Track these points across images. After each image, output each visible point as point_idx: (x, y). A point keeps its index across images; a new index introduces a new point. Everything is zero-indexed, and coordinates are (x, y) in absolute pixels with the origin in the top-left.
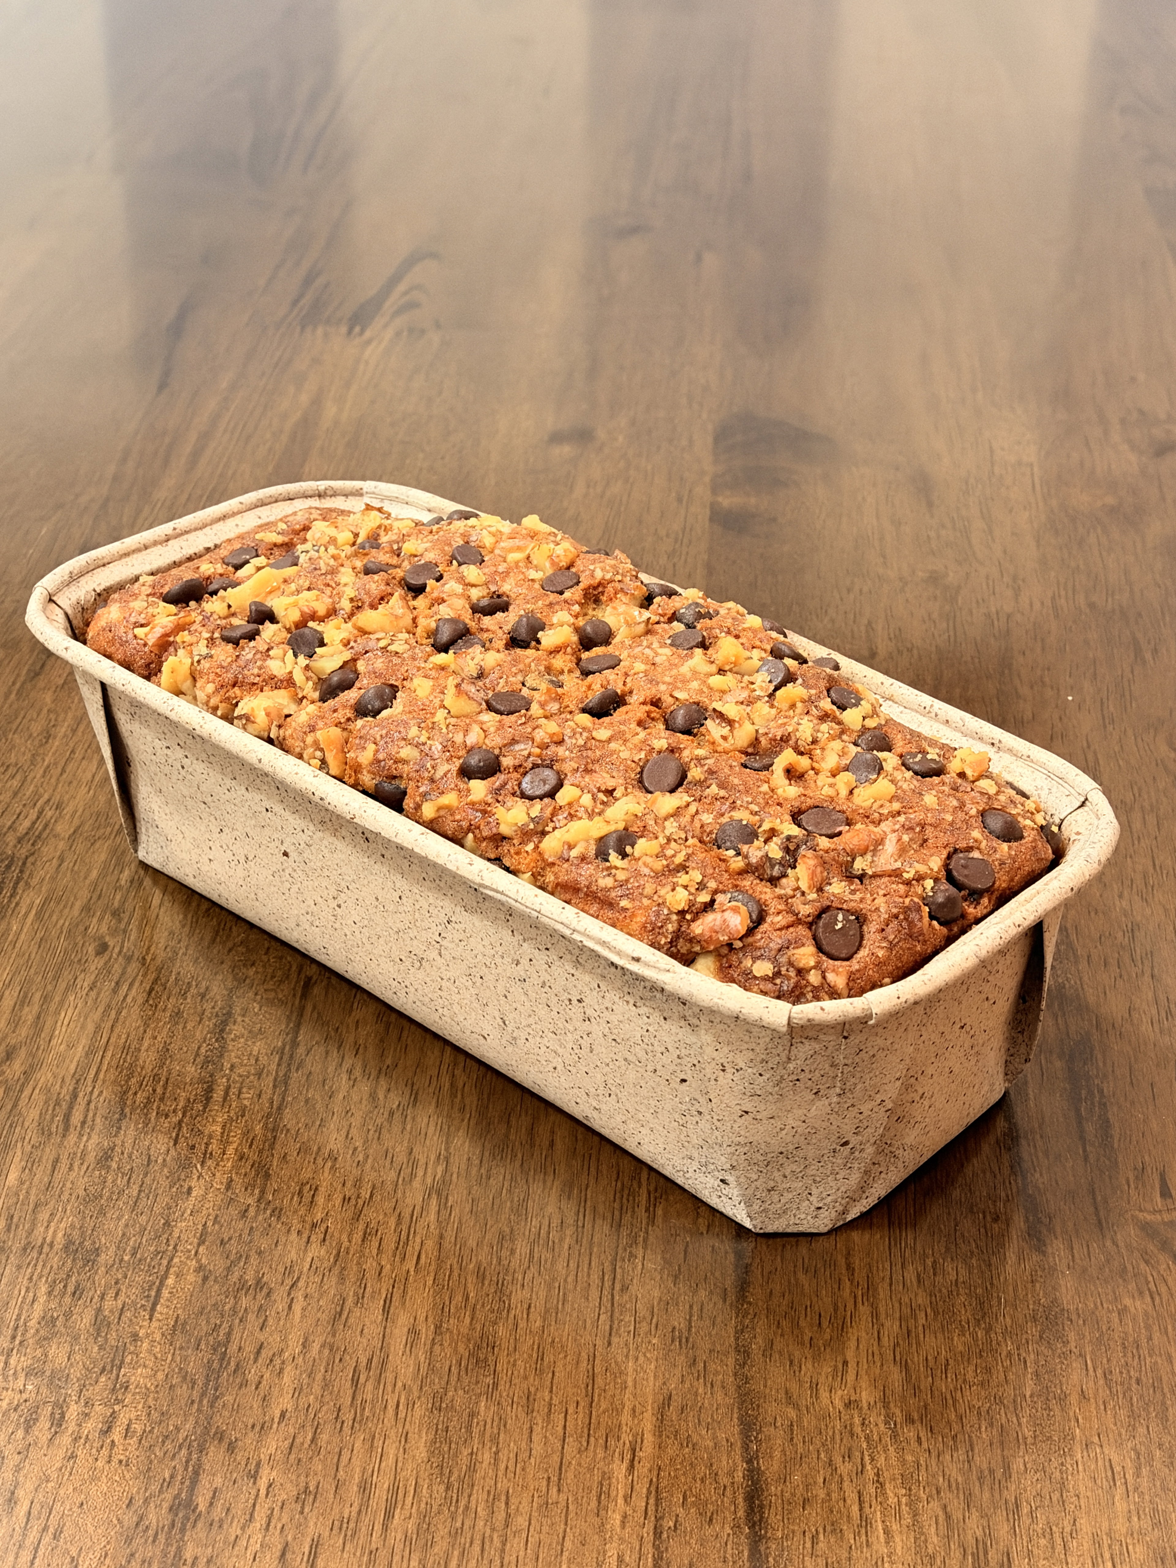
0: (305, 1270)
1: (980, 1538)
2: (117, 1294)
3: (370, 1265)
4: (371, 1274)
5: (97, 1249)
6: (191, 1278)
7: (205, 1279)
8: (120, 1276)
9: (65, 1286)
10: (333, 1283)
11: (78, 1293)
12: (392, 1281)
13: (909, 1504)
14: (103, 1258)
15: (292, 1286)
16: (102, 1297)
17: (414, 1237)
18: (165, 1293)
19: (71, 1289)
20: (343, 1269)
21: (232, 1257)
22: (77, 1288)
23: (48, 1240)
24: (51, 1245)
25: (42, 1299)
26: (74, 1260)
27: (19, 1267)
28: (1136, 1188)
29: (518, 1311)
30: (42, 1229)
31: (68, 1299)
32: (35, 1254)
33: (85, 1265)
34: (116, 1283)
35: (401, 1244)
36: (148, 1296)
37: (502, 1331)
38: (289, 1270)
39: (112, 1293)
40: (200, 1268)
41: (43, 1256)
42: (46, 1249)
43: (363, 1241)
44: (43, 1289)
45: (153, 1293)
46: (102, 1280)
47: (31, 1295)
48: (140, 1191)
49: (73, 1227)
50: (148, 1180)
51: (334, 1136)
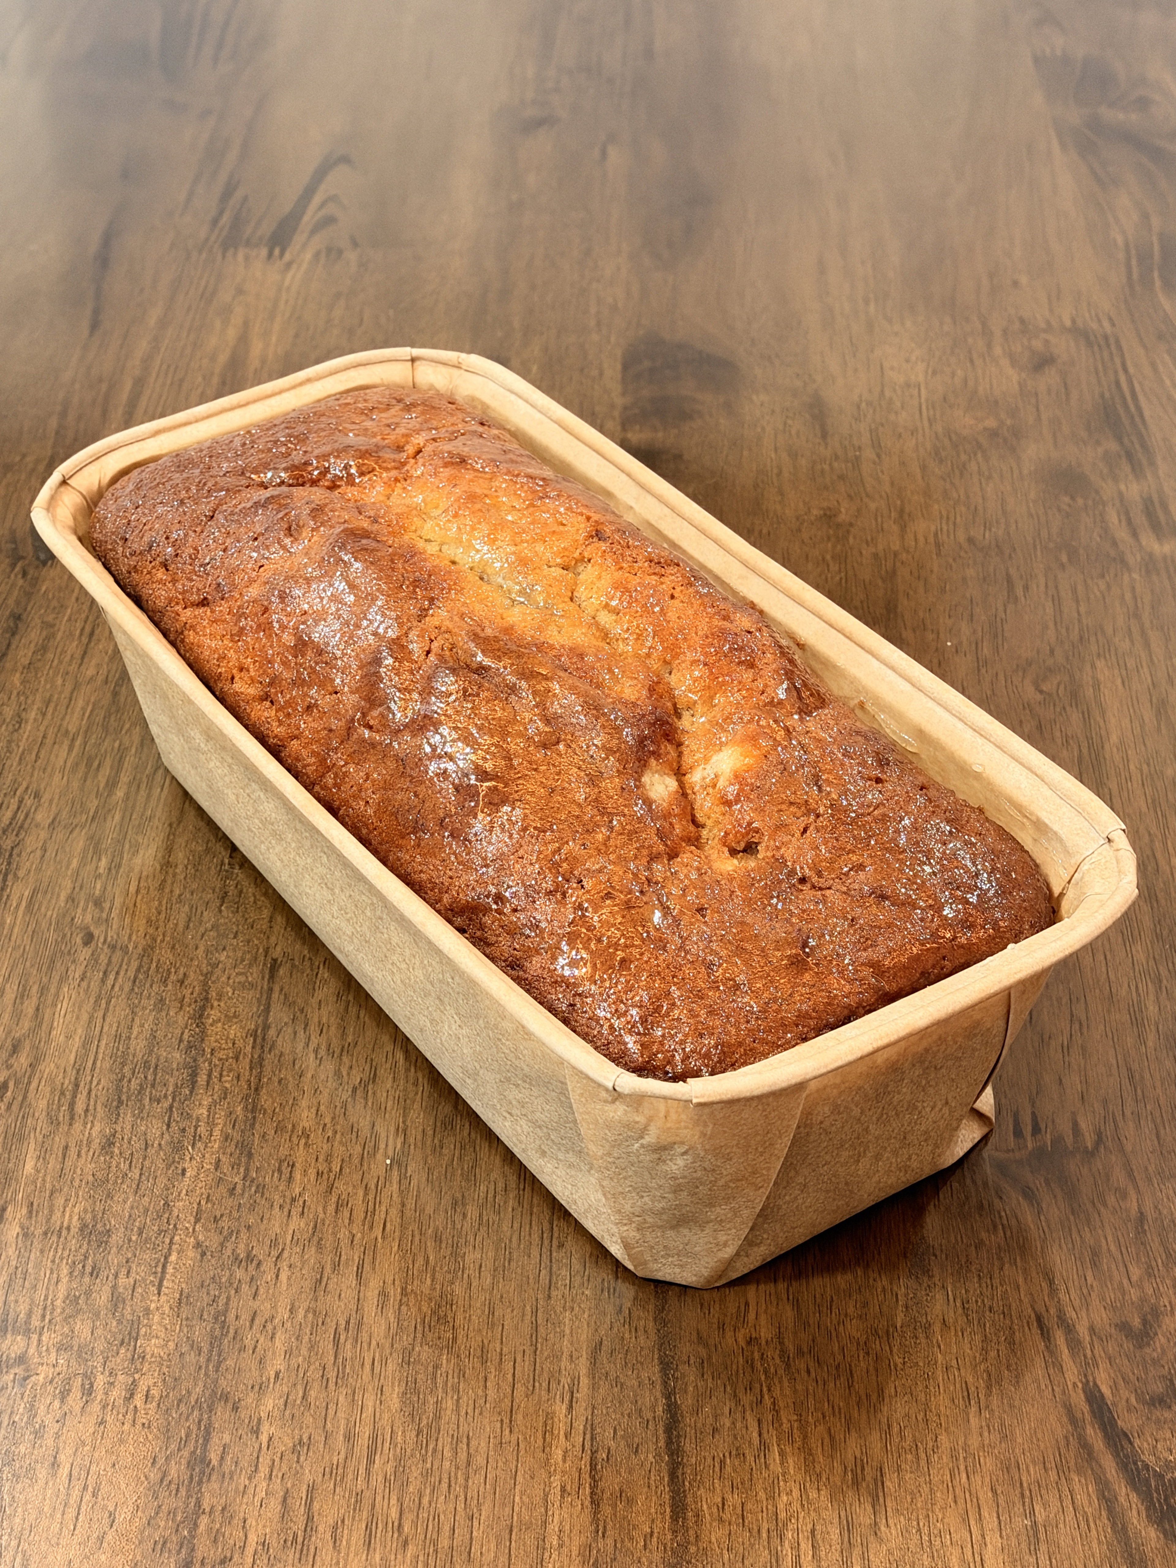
0: (288, 1242)
1: (858, 1456)
2: (129, 1272)
3: (344, 1234)
4: (345, 1243)
5: (109, 1231)
6: (191, 1253)
7: (203, 1254)
8: (130, 1255)
9: (84, 1267)
10: (313, 1252)
11: (95, 1272)
12: (362, 1249)
13: (800, 1428)
14: (114, 1239)
15: (278, 1257)
16: (116, 1276)
18: (170, 1269)
19: (88, 1269)
20: (321, 1239)
21: (225, 1233)
22: (93, 1269)
23: (65, 1224)
24: (68, 1229)
25: (65, 1280)
26: (89, 1241)
27: (42, 1251)
29: (472, 1271)
30: (59, 1215)
31: (87, 1279)
32: (54, 1238)
33: (99, 1246)
34: (127, 1262)
35: (369, 1213)
36: (155, 1273)
37: (458, 1289)
38: (274, 1243)
39: (124, 1271)
40: (198, 1245)
41: (62, 1241)
42: (64, 1232)
43: (336, 1212)
44: (65, 1271)
45: (159, 1269)
46: (114, 1259)
47: (55, 1276)
48: (141, 1174)
49: (85, 1211)
50: (147, 1163)
51: (305, 1114)
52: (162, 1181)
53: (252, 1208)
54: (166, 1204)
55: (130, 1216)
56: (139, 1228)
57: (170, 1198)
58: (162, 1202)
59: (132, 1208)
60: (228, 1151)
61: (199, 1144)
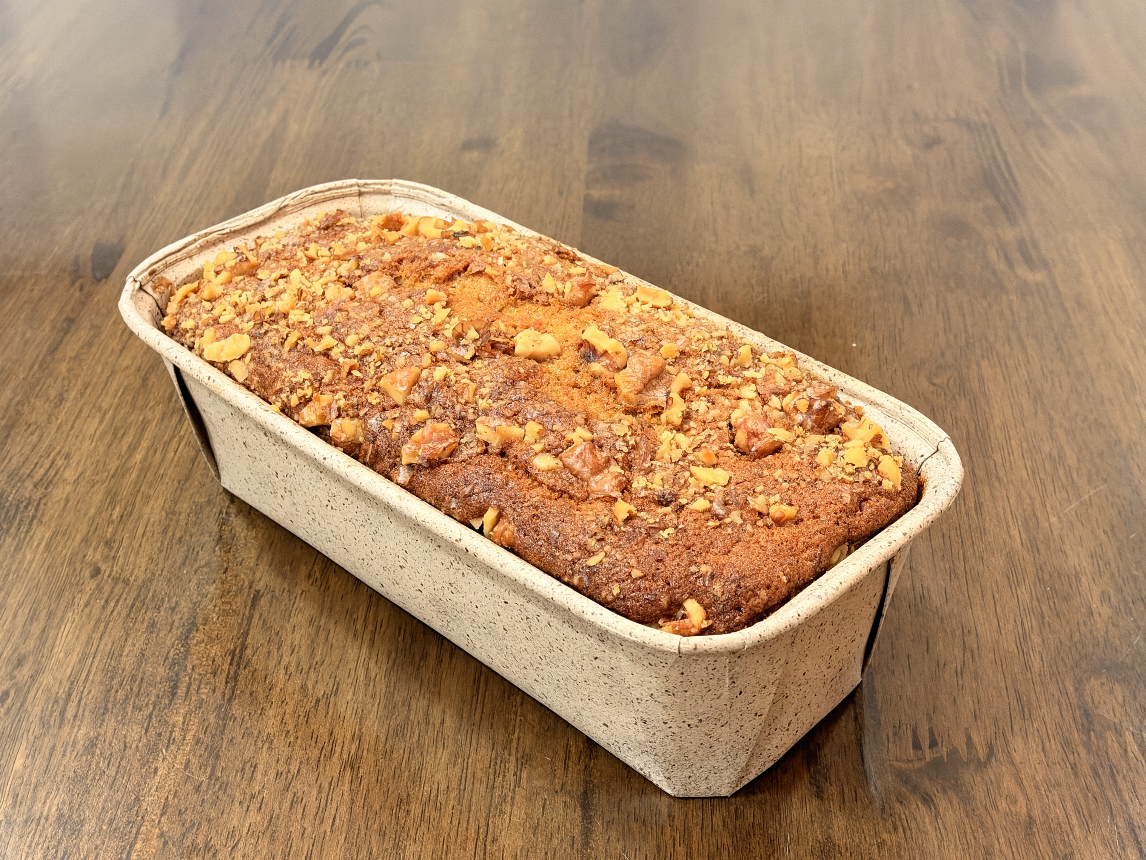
0: (244, 833)
3: (296, 827)
4: (296, 836)
5: (82, 821)
6: (154, 842)
7: (165, 843)
8: (99, 842)
9: (56, 852)
10: (266, 843)
12: (312, 841)
14: (86, 828)
15: (233, 847)
17: (331, 804)
18: (134, 856)
19: (61, 854)
20: (274, 832)
21: (187, 825)
22: (65, 854)
23: (45, 814)
24: (47, 819)
26: (64, 829)
27: (21, 837)
28: (894, 742)
30: (40, 805)
32: (34, 825)
33: (73, 834)
34: (96, 849)
35: (321, 809)
38: (231, 834)
40: (162, 835)
41: (40, 828)
42: (43, 821)
43: (291, 808)
44: (39, 855)
45: (124, 856)
46: (85, 845)
48: (117, 773)
49: (64, 803)
50: (123, 763)
51: (270, 723)
52: (135, 779)
53: (214, 803)
54: (137, 799)
55: (103, 808)
56: (111, 820)
57: (142, 793)
58: (134, 796)
59: (106, 801)
60: (198, 753)
61: (173, 747)
